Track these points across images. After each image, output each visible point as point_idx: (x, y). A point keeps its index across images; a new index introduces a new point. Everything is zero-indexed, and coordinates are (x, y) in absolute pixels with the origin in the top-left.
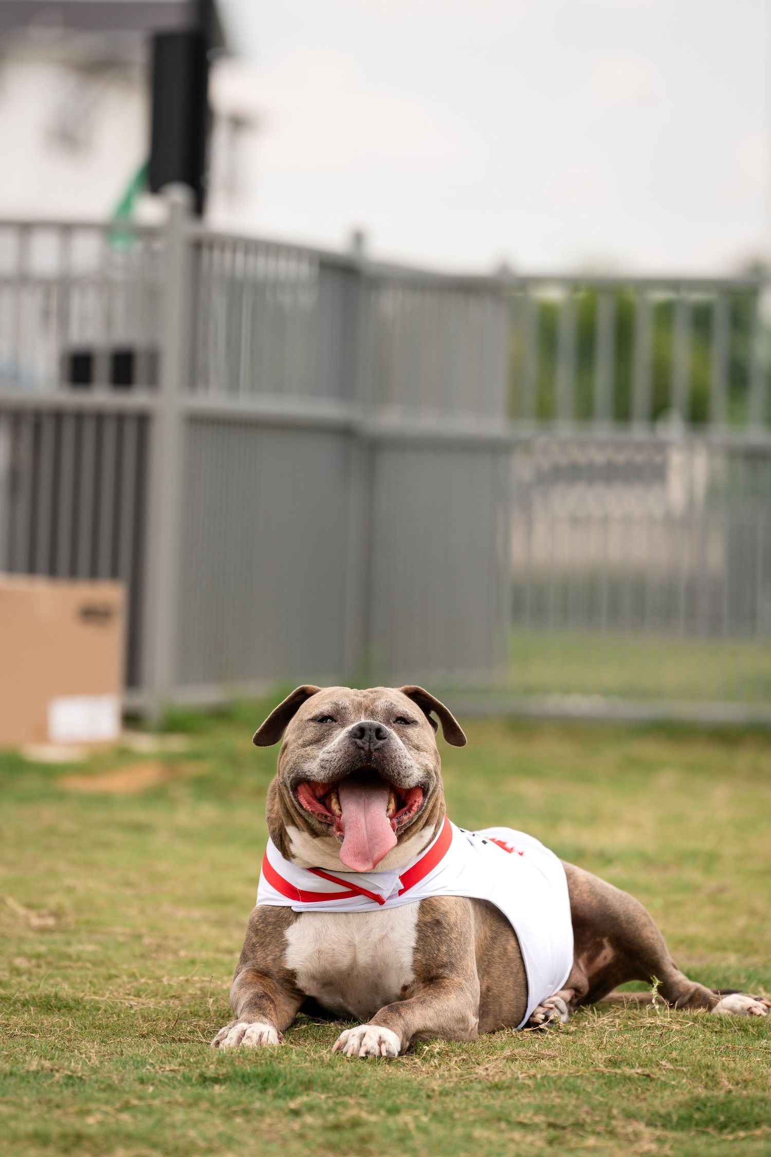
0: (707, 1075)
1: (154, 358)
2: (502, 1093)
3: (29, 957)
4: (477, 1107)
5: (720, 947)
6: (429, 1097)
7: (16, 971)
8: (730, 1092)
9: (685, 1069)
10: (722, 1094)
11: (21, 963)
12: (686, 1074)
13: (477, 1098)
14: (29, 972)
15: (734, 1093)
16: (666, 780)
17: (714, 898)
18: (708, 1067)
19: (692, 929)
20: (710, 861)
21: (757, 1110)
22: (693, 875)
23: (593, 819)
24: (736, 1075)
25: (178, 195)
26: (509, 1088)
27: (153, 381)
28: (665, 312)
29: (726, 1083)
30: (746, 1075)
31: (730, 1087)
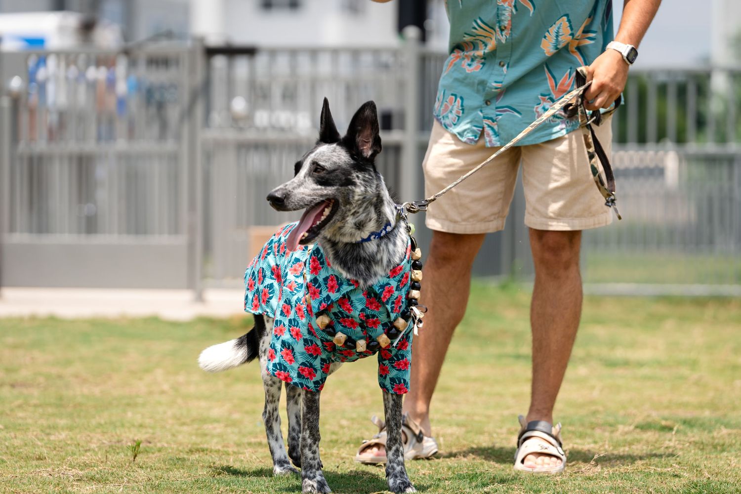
0: (697, 470)
1: (402, 116)
2: (592, 482)
3: (348, 419)
4: (579, 489)
5: (701, 407)
6: (555, 484)
7: (342, 427)
8: (709, 478)
9: (686, 468)
10: (705, 480)
11: (344, 422)
12: (686, 470)
13: (579, 485)
14: (349, 428)
15: (711, 479)
16: (669, 325)
17: (697, 383)
18: (697, 466)
19: (686, 399)
20: (693, 364)
21: (723, 487)
22: (685, 371)
23: (633, 345)
24: (711, 470)
25: (412, 32)
26: (596, 479)
27: (402, 127)
28: (662, 89)
29: (707, 474)
30: (717, 470)
31: (709, 476)
